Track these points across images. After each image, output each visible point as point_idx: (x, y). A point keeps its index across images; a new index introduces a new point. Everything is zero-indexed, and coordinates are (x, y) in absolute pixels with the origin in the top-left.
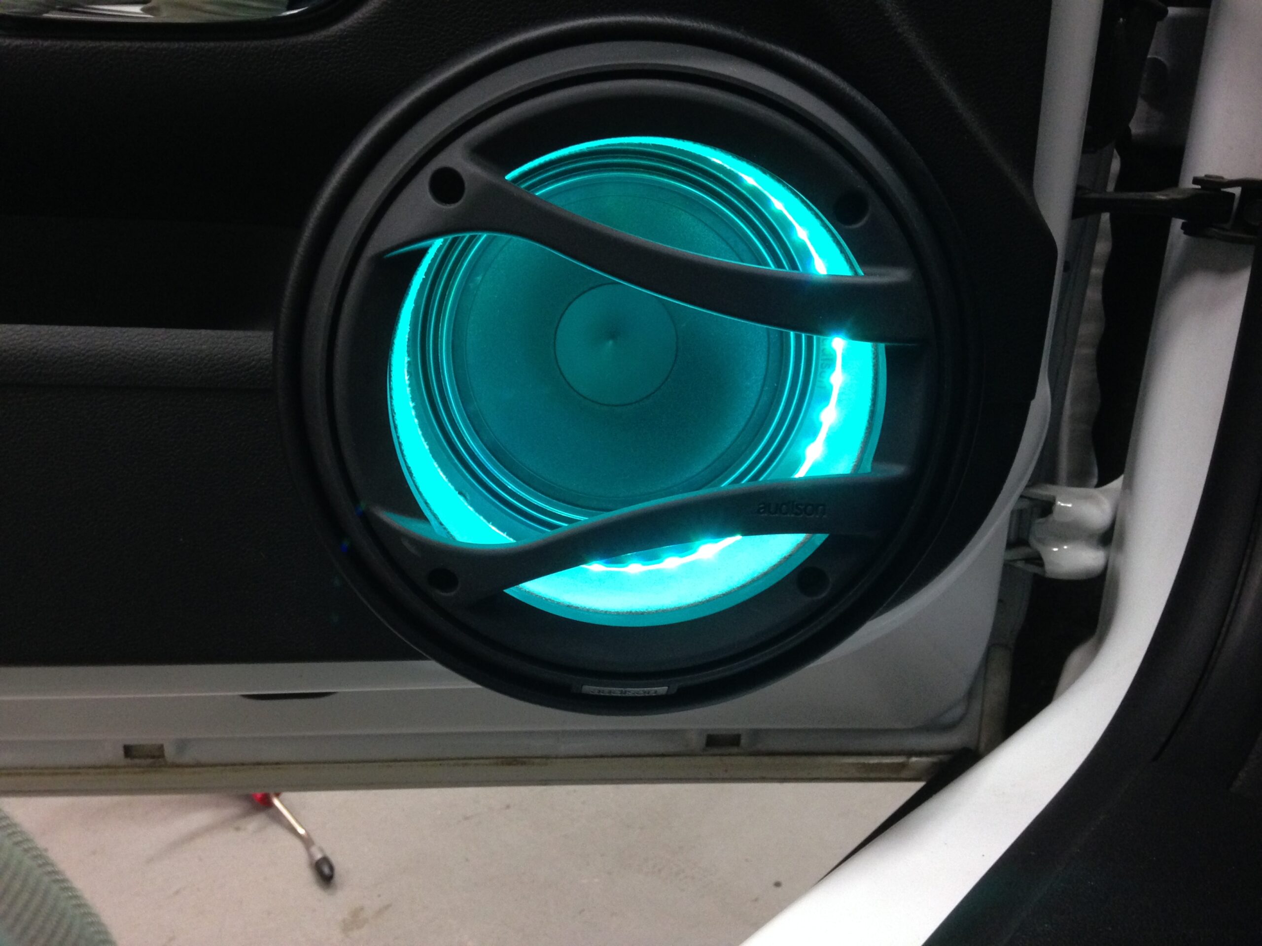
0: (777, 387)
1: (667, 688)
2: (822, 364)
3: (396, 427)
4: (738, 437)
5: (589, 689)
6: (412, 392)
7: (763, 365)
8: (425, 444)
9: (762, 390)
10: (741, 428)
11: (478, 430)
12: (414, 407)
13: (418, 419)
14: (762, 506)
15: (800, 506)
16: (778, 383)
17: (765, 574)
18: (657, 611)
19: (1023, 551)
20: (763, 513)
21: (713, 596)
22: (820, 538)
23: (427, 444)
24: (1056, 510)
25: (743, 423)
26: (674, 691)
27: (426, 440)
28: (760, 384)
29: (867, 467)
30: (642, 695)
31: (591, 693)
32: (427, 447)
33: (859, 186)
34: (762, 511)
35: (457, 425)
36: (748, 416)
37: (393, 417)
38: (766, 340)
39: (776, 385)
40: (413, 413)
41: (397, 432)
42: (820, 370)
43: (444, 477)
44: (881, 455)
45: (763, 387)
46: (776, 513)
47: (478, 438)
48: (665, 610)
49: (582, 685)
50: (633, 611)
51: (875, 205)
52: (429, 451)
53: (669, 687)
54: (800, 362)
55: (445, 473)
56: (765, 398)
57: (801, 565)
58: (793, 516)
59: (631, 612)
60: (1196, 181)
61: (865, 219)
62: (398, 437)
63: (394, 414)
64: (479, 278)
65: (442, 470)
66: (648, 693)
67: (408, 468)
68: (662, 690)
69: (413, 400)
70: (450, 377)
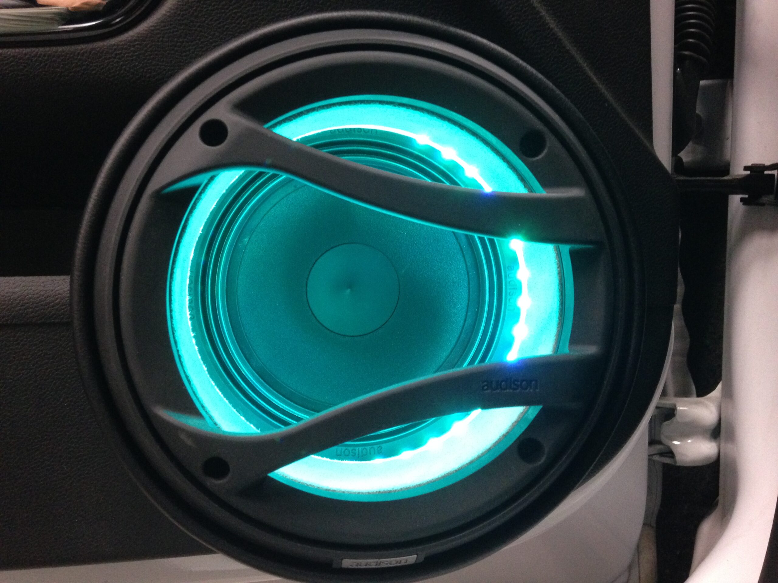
0: (477, 312)
1: (416, 556)
2: (510, 292)
3: (176, 343)
4: (451, 352)
5: (348, 563)
6: (193, 325)
7: (466, 296)
8: (204, 366)
9: (466, 315)
10: (452, 346)
11: (248, 358)
12: (195, 337)
13: (198, 346)
14: (485, 383)
15: (516, 383)
16: (478, 309)
17: (489, 450)
18: (401, 489)
19: (658, 447)
20: (487, 389)
21: (447, 472)
22: (534, 411)
23: (206, 366)
24: (678, 414)
25: (454, 342)
26: (422, 559)
27: (204, 363)
28: (464, 310)
29: (565, 350)
30: (395, 565)
31: (351, 567)
32: (206, 369)
33: (538, 126)
34: (486, 387)
35: (231, 355)
36: (457, 336)
37: (173, 334)
38: (466, 276)
39: (477, 310)
40: (194, 341)
41: (177, 346)
42: (508, 297)
43: (220, 393)
44: (574, 340)
45: (467, 312)
46: (497, 389)
47: (248, 364)
48: (409, 488)
49: (342, 559)
50: (382, 490)
51: (551, 141)
52: (207, 372)
53: (417, 555)
54: (494, 291)
55: (221, 390)
56: (469, 321)
57: (519, 438)
58: (511, 391)
59: (380, 492)
60: (746, 168)
61: (545, 151)
62: (178, 351)
63: (174, 332)
64: (246, 240)
65: (218, 387)
66: (400, 563)
67: (187, 377)
68: (411, 559)
69: (194, 330)
70: (225, 317)
